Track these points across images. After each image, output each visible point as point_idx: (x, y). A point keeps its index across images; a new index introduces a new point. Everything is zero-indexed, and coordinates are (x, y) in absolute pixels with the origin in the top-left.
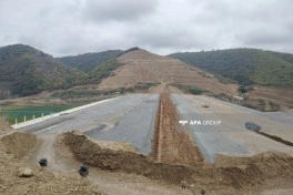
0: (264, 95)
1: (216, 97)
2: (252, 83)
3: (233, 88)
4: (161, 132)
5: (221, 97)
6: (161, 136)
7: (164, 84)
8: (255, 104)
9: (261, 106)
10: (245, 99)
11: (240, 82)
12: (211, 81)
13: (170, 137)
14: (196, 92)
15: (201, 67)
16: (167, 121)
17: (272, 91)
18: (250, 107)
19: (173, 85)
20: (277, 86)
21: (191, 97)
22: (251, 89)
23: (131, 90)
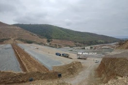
1: (39, 44)
2: (52, 38)
3: (45, 40)
5: (41, 44)
7: (13, 39)
8: (54, 46)
16: (24, 57)
19: (18, 39)
21: (28, 45)
22: (52, 40)
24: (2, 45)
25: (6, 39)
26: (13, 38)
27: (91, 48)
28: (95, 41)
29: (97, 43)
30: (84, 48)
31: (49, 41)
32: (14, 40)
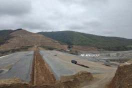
0: (77, 49)
1: (59, 51)
2: (73, 44)
3: (66, 46)
4: (35, 70)
5: (61, 50)
6: (35, 72)
8: (74, 52)
9: (76, 53)
10: (71, 51)
11: (68, 44)
12: (57, 44)
13: (40, 72)
14: (51, 49)
15: (53, 38)
16: (38, 64)
17: (79, 47)
18: (72, 54)
19: (40, 46)
20: (81, 45)
21: (49, 51)
22: (72, 47)
23: (18, 50)
24: (27, 52)
25: (30, 47)
26: (36, 45)
27: (118, 54)
28: (124, 47)
29: (127, 49)
30: (109, 55)
31: (69, 48)
32: (37, 47)
